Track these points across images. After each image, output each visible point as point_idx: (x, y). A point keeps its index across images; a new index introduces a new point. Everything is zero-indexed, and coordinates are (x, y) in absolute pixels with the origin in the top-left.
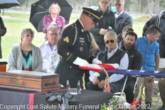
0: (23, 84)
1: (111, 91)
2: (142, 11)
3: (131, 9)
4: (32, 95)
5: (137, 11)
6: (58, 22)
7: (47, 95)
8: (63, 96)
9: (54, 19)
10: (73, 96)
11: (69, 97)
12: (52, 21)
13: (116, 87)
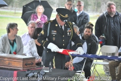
0: (9, 64)
1: (74, 70)
2: (97, 11)
3: (89, 9)
4: (15, 72)
5: (93, 11)
6: (42, 19)
7: (27, 72)
8: (39, 73)
9: (39, 17)
10: (46, 73)
11: (43, 74)
12: (38, 18)
13: (78, 67)
